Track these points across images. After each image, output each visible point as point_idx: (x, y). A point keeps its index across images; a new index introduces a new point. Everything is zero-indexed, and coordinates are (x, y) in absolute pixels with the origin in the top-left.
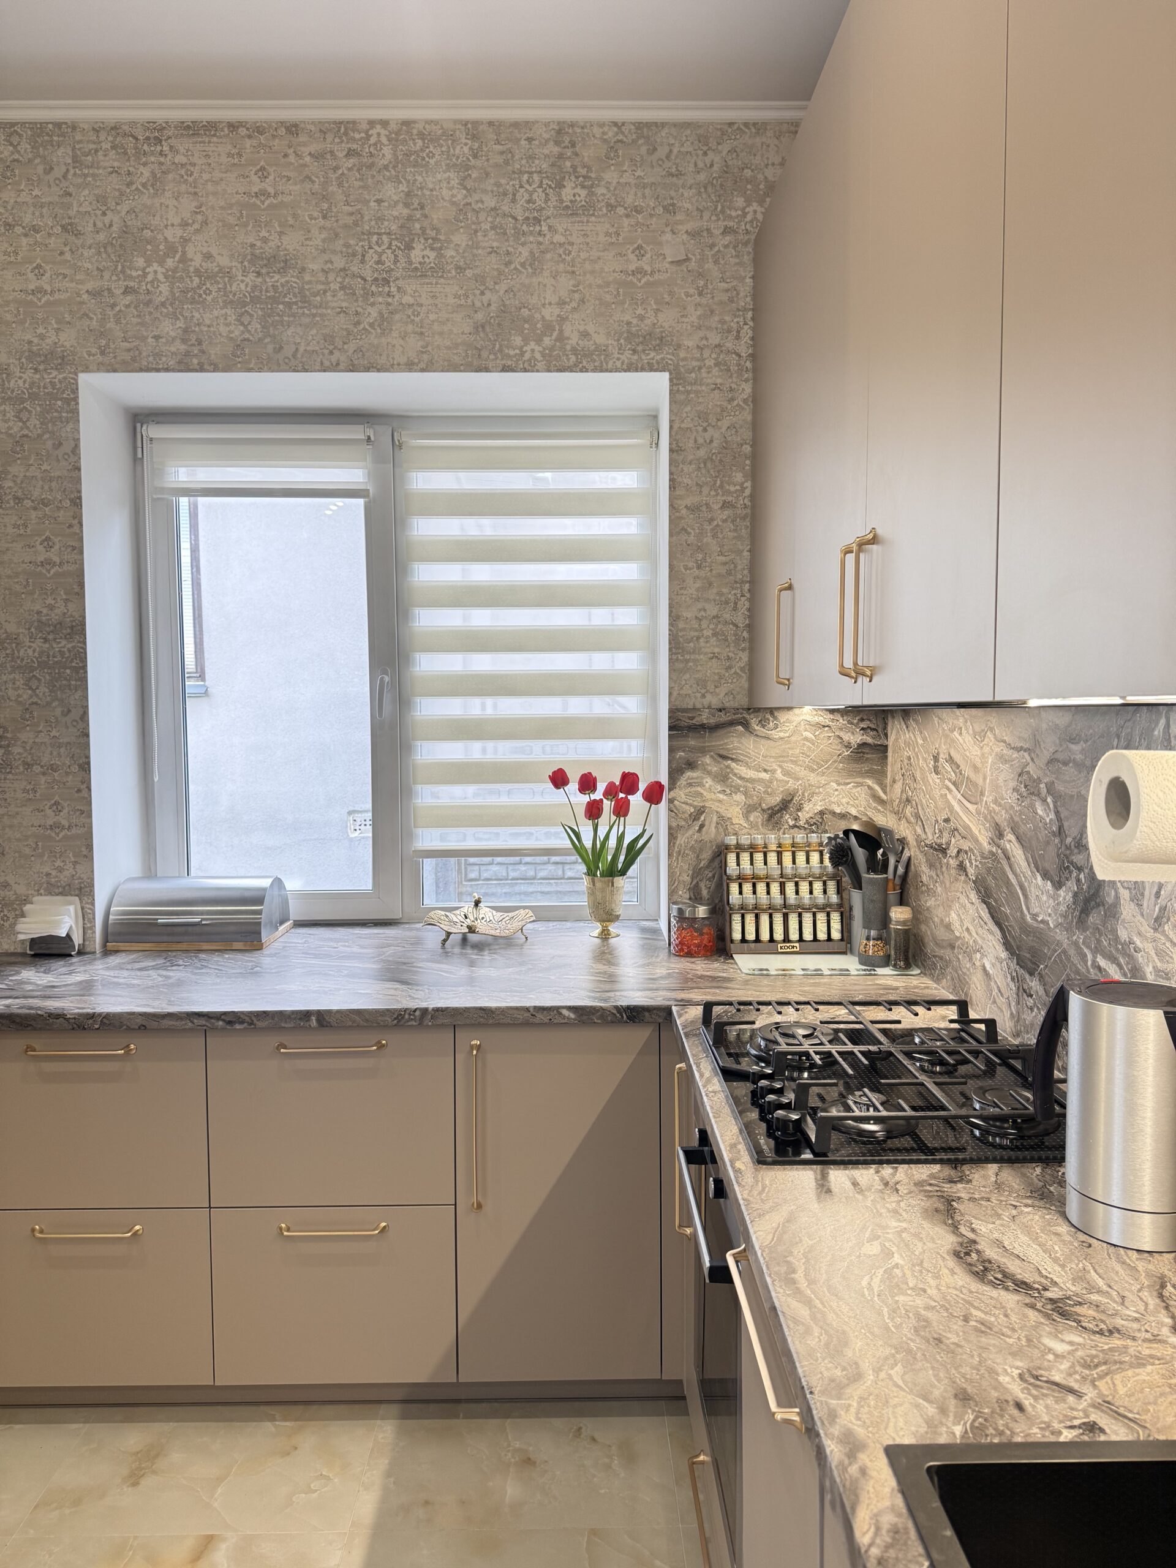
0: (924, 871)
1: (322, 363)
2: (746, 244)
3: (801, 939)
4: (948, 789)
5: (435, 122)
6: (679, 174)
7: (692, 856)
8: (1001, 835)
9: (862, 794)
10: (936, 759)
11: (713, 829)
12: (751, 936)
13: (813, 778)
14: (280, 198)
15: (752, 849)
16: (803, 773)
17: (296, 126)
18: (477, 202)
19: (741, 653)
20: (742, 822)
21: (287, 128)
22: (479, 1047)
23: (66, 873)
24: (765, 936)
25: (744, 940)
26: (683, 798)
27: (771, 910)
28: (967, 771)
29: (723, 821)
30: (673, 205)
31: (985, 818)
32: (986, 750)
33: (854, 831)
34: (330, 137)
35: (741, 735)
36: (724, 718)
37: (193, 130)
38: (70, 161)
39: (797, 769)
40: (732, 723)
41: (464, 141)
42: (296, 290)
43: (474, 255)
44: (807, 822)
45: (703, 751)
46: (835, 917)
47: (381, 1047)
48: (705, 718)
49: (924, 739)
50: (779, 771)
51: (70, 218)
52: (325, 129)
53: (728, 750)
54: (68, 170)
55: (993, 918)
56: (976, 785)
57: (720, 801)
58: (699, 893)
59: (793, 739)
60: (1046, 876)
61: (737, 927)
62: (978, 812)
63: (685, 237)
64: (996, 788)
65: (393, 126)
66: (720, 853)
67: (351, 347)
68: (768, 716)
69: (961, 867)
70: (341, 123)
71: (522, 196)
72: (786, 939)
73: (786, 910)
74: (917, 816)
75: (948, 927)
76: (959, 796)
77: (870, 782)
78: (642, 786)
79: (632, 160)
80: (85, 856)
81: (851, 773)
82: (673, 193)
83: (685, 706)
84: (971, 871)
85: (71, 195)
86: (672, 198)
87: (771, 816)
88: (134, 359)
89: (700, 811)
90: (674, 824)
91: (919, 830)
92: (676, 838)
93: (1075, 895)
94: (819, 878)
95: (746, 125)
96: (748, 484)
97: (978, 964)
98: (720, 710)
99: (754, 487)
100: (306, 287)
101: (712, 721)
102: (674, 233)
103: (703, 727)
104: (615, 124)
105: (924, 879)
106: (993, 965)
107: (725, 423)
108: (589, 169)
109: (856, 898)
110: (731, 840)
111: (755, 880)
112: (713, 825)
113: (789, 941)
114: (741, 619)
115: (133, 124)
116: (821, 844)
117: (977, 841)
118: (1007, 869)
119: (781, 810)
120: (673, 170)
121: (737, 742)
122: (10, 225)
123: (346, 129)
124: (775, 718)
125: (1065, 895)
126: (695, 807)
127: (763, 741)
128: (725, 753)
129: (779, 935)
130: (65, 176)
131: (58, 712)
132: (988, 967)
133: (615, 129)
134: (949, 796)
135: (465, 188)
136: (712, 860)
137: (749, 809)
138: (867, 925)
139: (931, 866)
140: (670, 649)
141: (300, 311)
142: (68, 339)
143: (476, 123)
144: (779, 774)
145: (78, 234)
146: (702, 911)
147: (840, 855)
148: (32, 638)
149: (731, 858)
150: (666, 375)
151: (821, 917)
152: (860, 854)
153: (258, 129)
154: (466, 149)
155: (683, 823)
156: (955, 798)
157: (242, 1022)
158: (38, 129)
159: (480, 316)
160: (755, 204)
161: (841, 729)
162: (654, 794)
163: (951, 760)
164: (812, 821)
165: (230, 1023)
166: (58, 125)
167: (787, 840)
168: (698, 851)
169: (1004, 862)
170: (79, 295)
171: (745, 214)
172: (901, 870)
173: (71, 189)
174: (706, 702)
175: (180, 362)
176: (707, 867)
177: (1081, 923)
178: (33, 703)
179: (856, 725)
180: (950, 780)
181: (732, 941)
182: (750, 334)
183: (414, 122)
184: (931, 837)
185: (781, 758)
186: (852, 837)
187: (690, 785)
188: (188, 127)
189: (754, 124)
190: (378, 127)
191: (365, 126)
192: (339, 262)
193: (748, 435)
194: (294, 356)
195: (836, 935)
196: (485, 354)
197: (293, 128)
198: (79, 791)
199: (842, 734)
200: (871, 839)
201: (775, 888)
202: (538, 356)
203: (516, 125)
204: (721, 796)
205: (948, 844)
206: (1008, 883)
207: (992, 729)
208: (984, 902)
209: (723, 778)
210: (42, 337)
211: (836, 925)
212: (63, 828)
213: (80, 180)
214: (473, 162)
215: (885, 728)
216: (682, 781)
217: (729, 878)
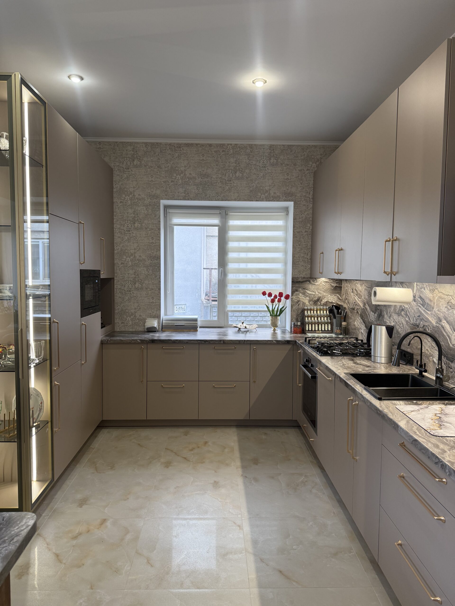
0: (350, 314)
1: (215, 199)
2: (312, 173)
3: (322, 330)
4: (355, 296)
5: (243, 144)
6: (297, 157)
7: (296, 311)
8: (365, 305)
9: (336, 298)
10: (353, 290)
11: (301, 305)
12: (310, 329)
13: (325, 294)
14: (207, 161)
15: (311, 310)
16: (322, 292)
17: (211, 145)
18: (251, 163)
19: (309, 265)
20: (308, 304)
21: (209, 145)
22: (255, 348)
23: (154, 313)
24: (314, 329)
25: (309, 330)
26: (295, 298)
27: (315, 324)
28: (359, 292)
29: (304, 304)
30: (296, 164)
31: (362, 302)
32: (363, 288)
33: (334, 305)
34: (218, 147)
35: (308, 284)
36: (304, 280)
37: (188, 145)
38: (159, 151)
39: (321, 292)
40: (306, 281)
41: (249, 149)
42: (210, 182)
43: (250, 175)
44: (323, 304)
45: (299, 287)
46: (329, 325)
47: (235, 348)
48: (300, 280)
49: (350, 285)
50: (317, 292)
51: (159, 164)
52: (218, 145)
53: (305, 287)
54: (159, 154)
55: (363, 321)
56: (361, 295)
57: (303, 299)
58: (298, 320)
59: (320, 285)
60: (373, 312)
61: (307, 327)
62: (361, 300)
63: (298, 171)
64: (364, 295)
65: (233, 145)
66: (303, 310)
67: (222, 195)
68: (315, 279)
69: (357, 312)
70: (221, 144)
71: (262, 161)
72: (318, 330)
73: (318, 323)
74: (348, 302)
75: (355, 325)
76: (357, 297)
77: (338, 295)
78: (284, 295)
79: (287, 153)
80: (159, 309)
81: (333, 293)
82: (296, 161)
83: (295, 277)
84: (359, 313)
85: (159, 159)
86: (295, 162)
87: (315, 303)
88: (173, 197)
89: (299, 301)
90: (292, 304)
91: (349, 305)
92: (293, 307)
93: (378, 314)
94: (326, 316)
95: (313, 146)
96: (311, 227)
97: (360, 332)
98: (304, 278)
99: (312, 228)
100: (212, 181)
101: (302, 280)
102: (296, 170)
103: (299, 282)
104: (283, 145)
105: (350, 316)
106: (363, 331)
107: (306, 213)
108: (277, 156)
109: (334, 320)
110: (306, 308)
111: (311, 317)
112: (302, 304)
113: (319, 330)
114: (309, 257)
115: (174, 143)
116: (326, 309)
117: (360, 306)
118: (366, 311)
119: (317, 301)
120: (296, 156)
121: (307, 285)
122: (145, 166)
123: (222, 146)
124: (316, 280)
125: (376, 315)
126: (297, 300)
127: (313, 285)
128: (304, 288)
129: (317, 329)
130: (158, 155)
131: (154, 276)
132: (362, 331)
133: (283, 146)
134: (355, 298)
135: (249, 159)
136: (301, 312)
137: (310, 301)
138: (337, 326)
139: (351, 313)
140: (292, 264)
141: (211, 187)
142: (158, 192)
143: (252, 145)
144: (317, 293)
145: (161, 168)
146: (299, 323)
147: (331, 311)
148: (148, 260)
149: (306, 312)
150: (293, 202)
151: (326, 325)
152: (335, 311)
153: (202, 145)
154: (249, 151)
155: (294, 304)
156: (356, 298)
157: (208, 342)
158: (152, 144)
159: (251, 189)
160: (314, 164)
161: (331, 283)
162: (287, 297)
163: (356, 290)
164: (324, 304)
165: (205, 342)
166: (157, 143)
167: (319, 307)
168: (298, 310)
169: (366, 310)
170: (161, 182)
171: (312, 166)
172: (344, 314)
173: (160, 158)
174: (300, 276)
175: (183, 198)
176: (300, 314)
177: (379, 320)
178: (148, 274)
179: (335, 282)
180: (355, 294)
181: (306, 330)
182: (312, 193)
183: (238, 144)
184: (351, 307)
185: (318, 289)
186: (334, 307)
187: (296, 295)
188: (187, 144)
189: (315, 146)
190: (230, 145)
191: (227, 145)
192: (220, 176)
193: (311, 216)
194: (209, 197)
195: (329, 329)
196: (252, 197)
197: (210, 145)
198: (158, 294)
199: (331, 284)
200: (338, 307)
201: (316, 319)
202: (264, 198)
203: (261, 145)
204: (303, 298)
205: (355, 308)
206: (366, 314)
207: (364, 284)
208: (362, 319)
209: (304, 294)
210: (152, 191)
211: (330, 327)
212: (154, 303)
213: (162, 156)
214: (251, 154)
215: (341, 283)
216: (295, 294)
217: (305, 317)
